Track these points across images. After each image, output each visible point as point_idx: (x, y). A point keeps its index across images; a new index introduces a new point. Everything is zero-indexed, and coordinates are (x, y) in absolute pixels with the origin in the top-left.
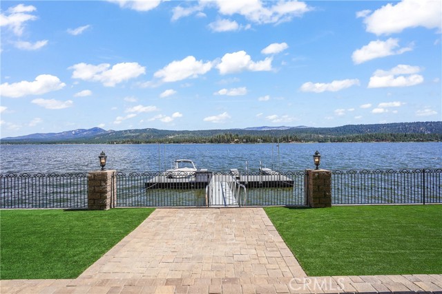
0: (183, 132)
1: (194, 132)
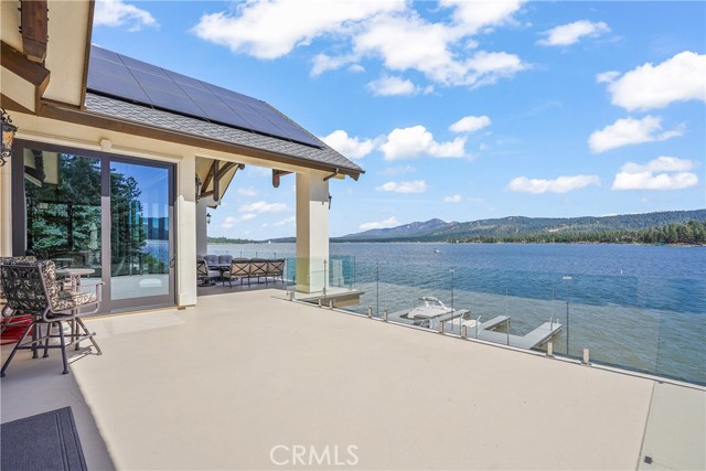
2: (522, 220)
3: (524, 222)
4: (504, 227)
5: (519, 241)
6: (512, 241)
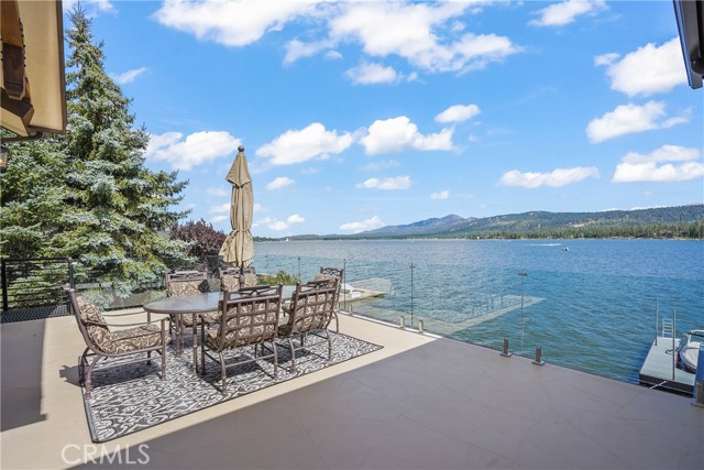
2: (544, 215)
3: (548, 217)
4: (524, 223)
5: (544, 236)
6: (537, 237)
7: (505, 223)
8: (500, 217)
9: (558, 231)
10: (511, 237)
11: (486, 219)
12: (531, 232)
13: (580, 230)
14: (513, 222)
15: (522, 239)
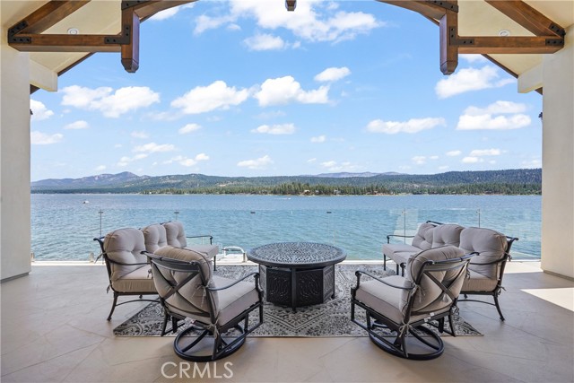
0: (238, 179)
1: (252, 179)
2: (202, 177)
3: (202, 179)
4: (188, 182)
5: (201, 193)
6: (196, 193)
7: (173, 181)
8: (169, 176)
9: (210, 188)
10: (177, 193)
11: (158, 178)
12: (192, 189)
13: (223, 188)
14: (179, 181)
15: (186, 194)
